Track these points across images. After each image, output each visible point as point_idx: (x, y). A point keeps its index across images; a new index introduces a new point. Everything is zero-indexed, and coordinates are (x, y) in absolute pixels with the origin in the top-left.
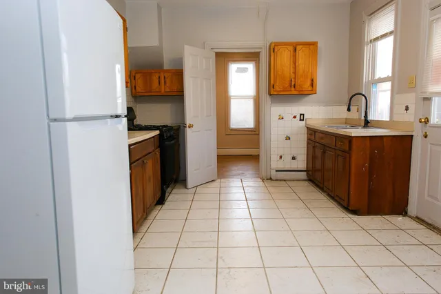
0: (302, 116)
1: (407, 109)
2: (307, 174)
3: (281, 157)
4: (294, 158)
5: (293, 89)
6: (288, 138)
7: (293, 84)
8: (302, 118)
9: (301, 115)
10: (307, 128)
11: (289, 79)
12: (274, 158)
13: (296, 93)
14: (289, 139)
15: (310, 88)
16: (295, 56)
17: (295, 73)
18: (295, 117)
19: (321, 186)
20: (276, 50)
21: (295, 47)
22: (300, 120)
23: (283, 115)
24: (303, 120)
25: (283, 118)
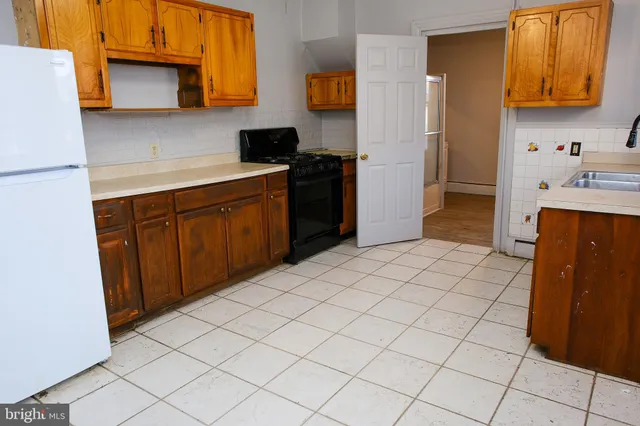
0: (576, 148)
3: (529, 218)
5: (546, 97)
6: (545, 186)
7: (548, 86)
9: (573, 144)
11: (538, 79)
13: (553, 104)
14: (547, 187)
15: (583, 95)
16: (556, 33)
17: (552, 66)
18: (561, 148)
20: (518, 25)
21: (558, 13)
22: (572, 154)
23: (537, 143)
24: (578, 154)
25: (536, 149)
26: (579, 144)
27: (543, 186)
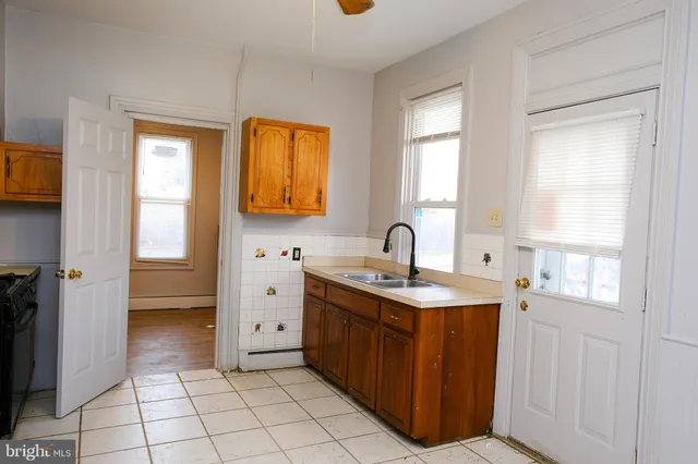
0: (297, 252)
1: (487, 258)
2: (305, 357)
3: (258, 327)
4: (281, 328)
5: (287, 205)
6: (272, 292)
7: (287, 195)
8: (297, 256)
9: (295, 249)
10: (306, 273)
11: (279, 187)
12: (246, 328)
13: (292, 212)
14: (274, 293)
15: (315, 206)
16: (292, 148)
17: (291, 177)
18: (285, 254)
19: (343, 384)
20: (260, 133)
21: (293, 130)
22: (294, 259)
23: (264, 249)
24: (298, 259)
25: (263, 256)
26: (299, 249)
27: (271, 292)
